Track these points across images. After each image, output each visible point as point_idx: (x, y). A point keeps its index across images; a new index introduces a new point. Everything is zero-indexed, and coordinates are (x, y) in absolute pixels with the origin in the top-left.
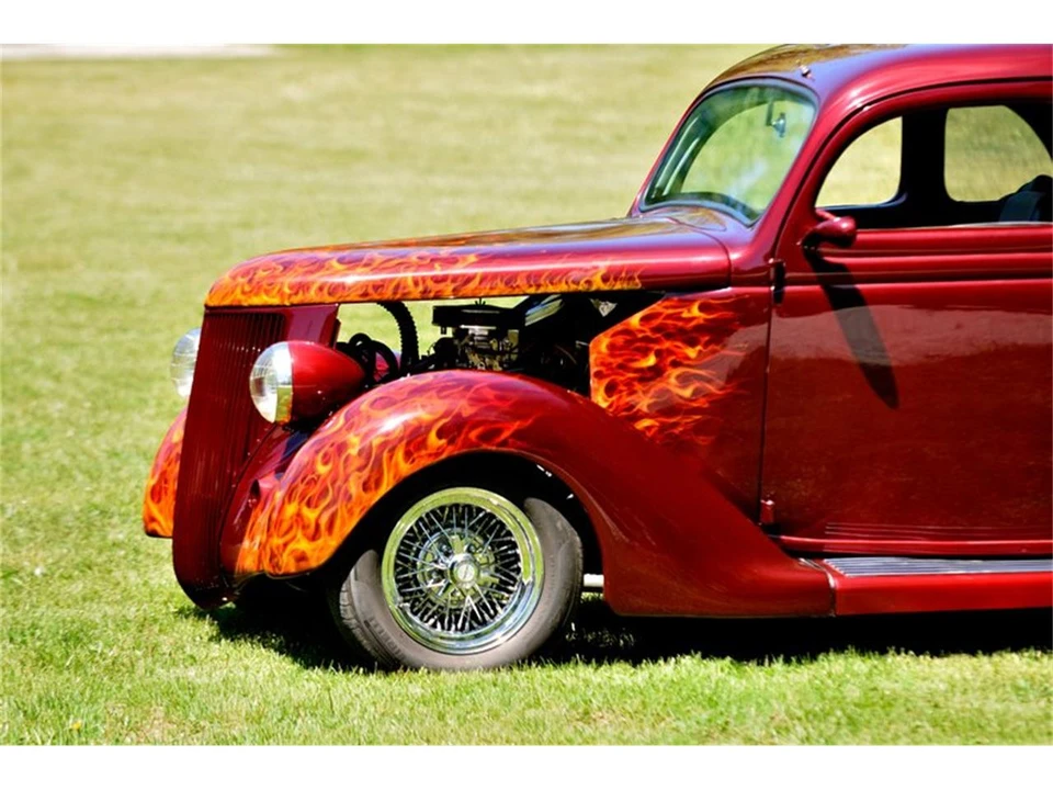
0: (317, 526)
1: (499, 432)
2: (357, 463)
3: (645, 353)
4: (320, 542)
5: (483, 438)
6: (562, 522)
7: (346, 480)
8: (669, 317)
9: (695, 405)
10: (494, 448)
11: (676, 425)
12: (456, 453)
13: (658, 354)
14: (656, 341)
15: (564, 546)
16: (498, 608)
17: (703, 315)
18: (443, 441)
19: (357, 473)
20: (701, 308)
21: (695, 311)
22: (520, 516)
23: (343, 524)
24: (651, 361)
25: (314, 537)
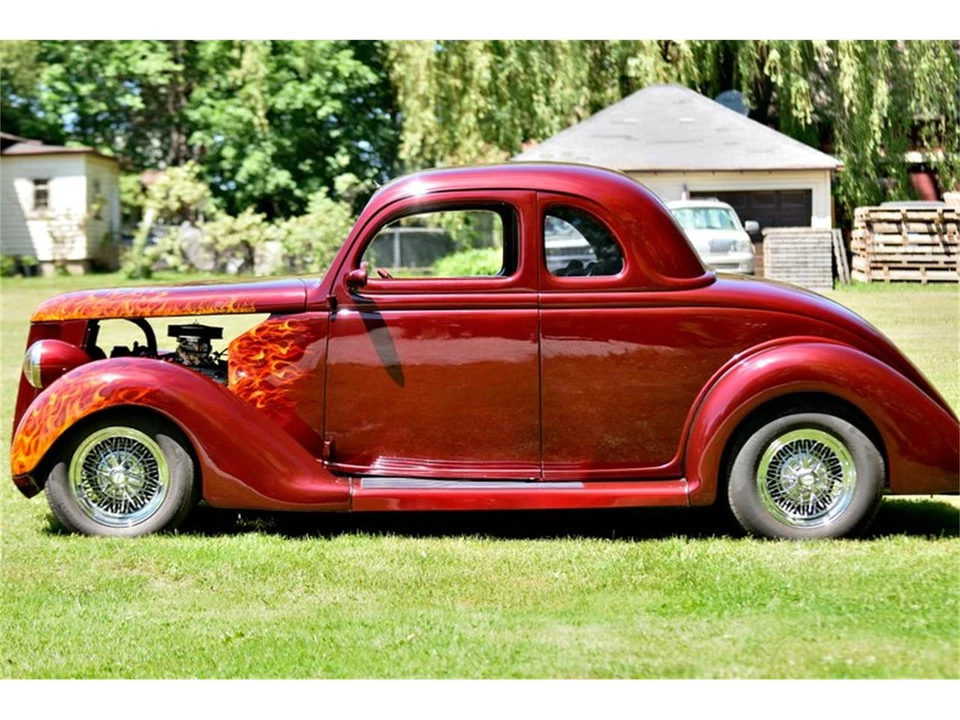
0: (30, 447)
1: (137, 393)
2: (52, 410)
3: (258, 351)
4: (30, 457)
5: (127, 397)
6: (180, 449)
7: (46, 420)
8: (271, 329)
9: (285, 382)
10: (133, 403)
11: (274, 395)
12: (110, 405)
13: (265, 351)
14: (264, 344)
15: (180, 464)
16: (146, 501)
17: (290, 329)
18: (103, 398)
19: (52, 416)
20: (290, 324)
21: (286, 326)
22: (154, 444)
23: (43, 445)
24: (261, 356)
25: (28, 454)
